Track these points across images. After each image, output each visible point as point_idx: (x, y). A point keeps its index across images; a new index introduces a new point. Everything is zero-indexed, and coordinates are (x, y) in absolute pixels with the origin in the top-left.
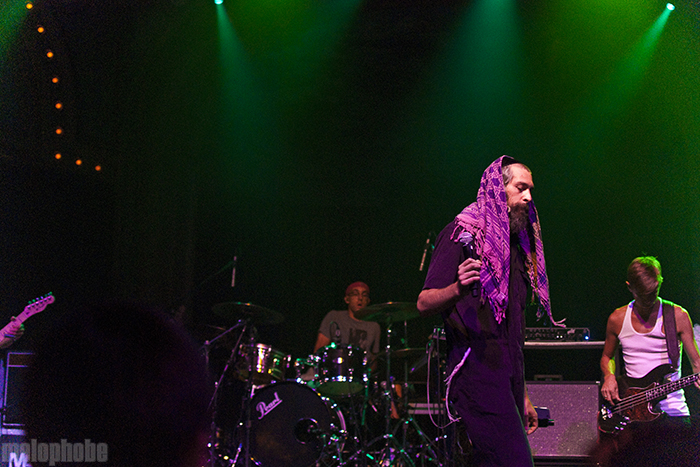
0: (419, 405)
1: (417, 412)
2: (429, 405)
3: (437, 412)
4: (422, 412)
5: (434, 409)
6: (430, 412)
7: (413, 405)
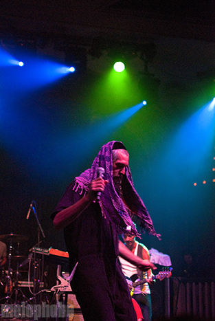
0: (23, 282)
1: (22, 286)
2: (29, 282)
3: (32, 286)
4: (25, 286)
5: (31, 284)
6: (29, 286)
7: (20, 282)
